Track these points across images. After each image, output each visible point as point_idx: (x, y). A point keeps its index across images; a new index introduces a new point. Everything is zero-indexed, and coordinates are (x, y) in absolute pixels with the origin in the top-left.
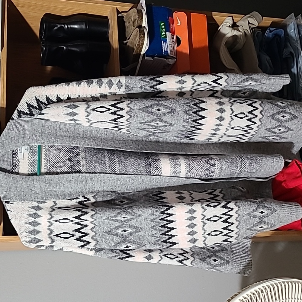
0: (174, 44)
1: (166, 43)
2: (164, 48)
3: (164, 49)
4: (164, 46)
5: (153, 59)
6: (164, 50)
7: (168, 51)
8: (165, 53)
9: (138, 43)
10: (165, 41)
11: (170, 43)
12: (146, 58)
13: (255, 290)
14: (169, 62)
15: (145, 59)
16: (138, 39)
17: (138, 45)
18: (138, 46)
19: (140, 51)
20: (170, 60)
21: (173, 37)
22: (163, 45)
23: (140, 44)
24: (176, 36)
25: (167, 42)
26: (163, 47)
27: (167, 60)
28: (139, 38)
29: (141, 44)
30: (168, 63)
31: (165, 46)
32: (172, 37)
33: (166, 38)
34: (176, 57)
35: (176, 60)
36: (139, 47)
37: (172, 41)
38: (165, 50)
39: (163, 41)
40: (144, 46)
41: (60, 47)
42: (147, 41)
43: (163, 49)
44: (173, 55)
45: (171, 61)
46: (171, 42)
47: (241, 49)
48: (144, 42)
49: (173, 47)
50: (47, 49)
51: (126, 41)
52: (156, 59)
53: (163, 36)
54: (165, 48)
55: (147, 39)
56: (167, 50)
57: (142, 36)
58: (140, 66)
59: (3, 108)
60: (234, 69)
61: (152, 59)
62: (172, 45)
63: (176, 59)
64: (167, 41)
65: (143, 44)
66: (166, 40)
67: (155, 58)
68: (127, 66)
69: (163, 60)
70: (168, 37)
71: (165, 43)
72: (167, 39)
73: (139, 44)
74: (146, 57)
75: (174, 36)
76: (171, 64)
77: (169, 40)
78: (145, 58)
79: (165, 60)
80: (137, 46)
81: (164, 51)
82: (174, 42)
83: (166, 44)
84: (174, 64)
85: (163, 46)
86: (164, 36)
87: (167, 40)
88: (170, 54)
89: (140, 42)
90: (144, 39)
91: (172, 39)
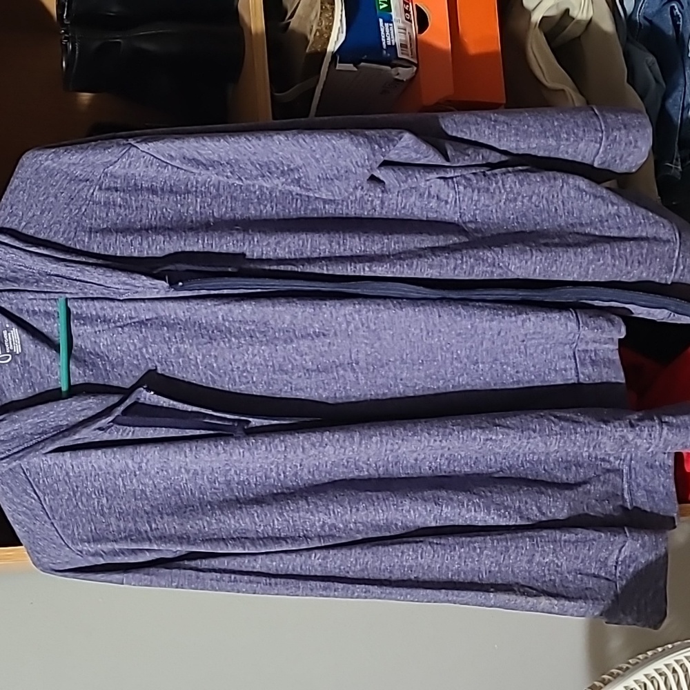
0: (411, 26)
1: (391, 25)
2: (386, 38)
3: (386, 41)
4: (385, 32)
5: (357, 68)
6: (386, 43)
7: (395, 46)
8: (389, 50)
9: (318, 25)
10: (387, 18)
11: (401, 25)
12: (339, 66)
14: (398, 74)
15: (337, 68)
16: (316, 15)
17: (317, 30)
18: (318, 34)
19: (322, 46)
20: (401, 70)
21: (409, 8)
22: (382, 30)
23: (324, 29)
24: (416, 5)
25: (392, 22)
26: (383, 37)
27: (394, 69)
28: (321, 13)
29: (326, 28)
30: (397, 77)
31: (387, 31)
32: (405, 10)
33: (391, 11)
34: (416, 62)
35: (415, 68)
36: (320, 37)
37: (406, 19)
38: (389, 44)
39: (381, 20)
40: (332, 33)
41: (110, 41)
42: (341, 21)
43: (383, 40)
44: (408, 55)
45: (404, 73)
46: (403, 22)
47: (579, 37)
48: (333, 24)
49: (408, 35)
51: (284, 20)
52: (363, 67)
53: (381, 7)
54: (389, 38)
55: (342, 15)
56: (393, 44)
57: (328, 6)
58: (322, 87)
60: (563, 90)
61: (355, 69)
62: (405, 30)
63: (417, 65)
64: (393, 20)
65: (330, 28)
66: (391, 16)
67: (362, 64)
68: (289, 90)
69: (381, 70)
70: (396, 8)
71: (387, 25)
72: (393, 13)
73: (319, 28)
74: (339, 63)
75: (409, 5)
76: (403, 81)
77: (397, 15)
78: (335, 67)
79: (387, 71)
80: (315, 35)
81: (385, 46)
82: (410, 21)
83: (389, 27)
84: (412, 80)
85: (382, 33)
86: (385, 5)
87: (393, 18)
88: (402, 53)
89: (322, 22)
90: (333, 16)
91: (407, 14)
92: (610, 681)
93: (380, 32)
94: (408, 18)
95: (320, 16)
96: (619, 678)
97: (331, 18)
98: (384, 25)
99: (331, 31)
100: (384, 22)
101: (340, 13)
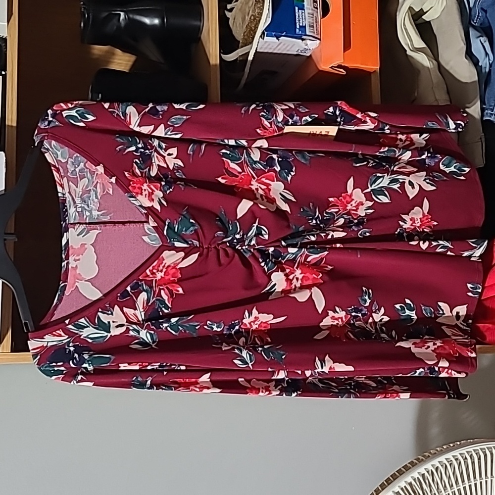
0: (317, 12)
1: (303, 11)
2: (299, 20)
3: (299, 22)
4: (299, 16)
5: (278, 40)
6: (299, 24)
7: (305, 27)
8: (301, 29)
9: (253, 11)
10: (301, 7)
11: (310, 11)
12: (266, 39)
13: (439, 462)
14: (307, 45)
16: (252, 4)
17: (252, 15)
18: (252, 18)
19: (255, 26)
20: (309, 42)
22: (297, 15)
25: (304, 10)
26: (297, 20)
27: (304, 42)
28: (255, 4)
29: (258, 14)
30: (306, 47)
31: (301, 17)
32: (314, 1)
34: (319, 38)
35: (319, 42)
36: (254, 19)
37: (314, 7)
38: (301, 25)
39: (297, 8)
40: (262, 17)
41: (113, 12)
42: (269, 9)
43: (297, 22)
44: (314, 33)
45: (311, 44)
46: (312, 10)
48: (263, 11)
49: (315, 19)
50: (91, 17)
51: (231, 3)
52: (283, 40)
54: (301, 21)
55: (269, 6)
56: (304, 25)
59: (12, 126)
62: (313, 15)
63: (320, 40)
64: (305, 8)
65: (261, 14)
66: (304, 5)
67: (282, 38)
69: (295, 42)
71: (300, 11)
72: (305, 3)
73: (254, 13)
74: (267, 36)
77: (308, 5)
78: (264, 39)
79: (299, 43)
80: (250, 18)
81: (298, 27)
82: (317, 8)
83: (302, 12)
85: (297, 17)
88: (310, 31)
89: (255, 10)
90: (263, 6)
91: (315, 4)
92: (416, 464)
93: (295, 16)
94: (316, 6)
95: (255, 6)
96: (422, 462)
97: (262, 7)
98: (298, 11)
99: (262, 16)
100: (299, 9)
101: (268, 4)
